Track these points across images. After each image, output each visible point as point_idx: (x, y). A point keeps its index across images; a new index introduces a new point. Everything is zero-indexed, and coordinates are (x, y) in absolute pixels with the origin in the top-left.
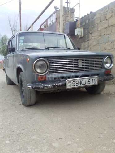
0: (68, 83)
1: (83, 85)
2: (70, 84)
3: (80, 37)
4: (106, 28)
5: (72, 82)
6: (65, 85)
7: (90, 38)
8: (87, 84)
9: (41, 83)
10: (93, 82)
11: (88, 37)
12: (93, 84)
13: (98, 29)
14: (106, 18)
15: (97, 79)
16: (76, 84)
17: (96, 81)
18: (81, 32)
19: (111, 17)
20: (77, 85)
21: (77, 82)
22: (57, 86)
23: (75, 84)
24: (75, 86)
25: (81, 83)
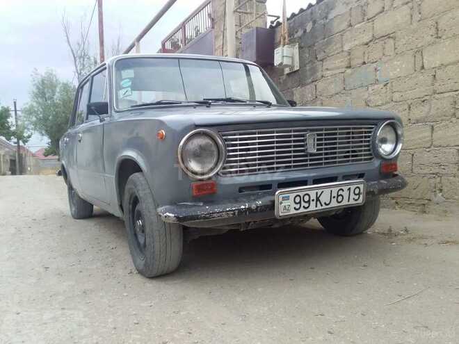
0: (281, 199)
1: (324, 207)
2: (287, 204)
3: (287, 71)
4: (367, 44)
5: (292, 196)
6: (272, 206)
7: (319, 74)
8: (334, 204)
9: (202, 204)
10: (352, 196)
11: (314, 71)
12: (352, 202)
13: (342, 47)
14: (364, 15)
15: (361, 186)
16: (303, 204)
17: (359, 194)
18: (292, 58)
19: (381, 12)
20: (306, 205)
21: (306, 198)
22: (249, 209)
23: (300, 203)
24: (302, 210)
25: (318, 199)
